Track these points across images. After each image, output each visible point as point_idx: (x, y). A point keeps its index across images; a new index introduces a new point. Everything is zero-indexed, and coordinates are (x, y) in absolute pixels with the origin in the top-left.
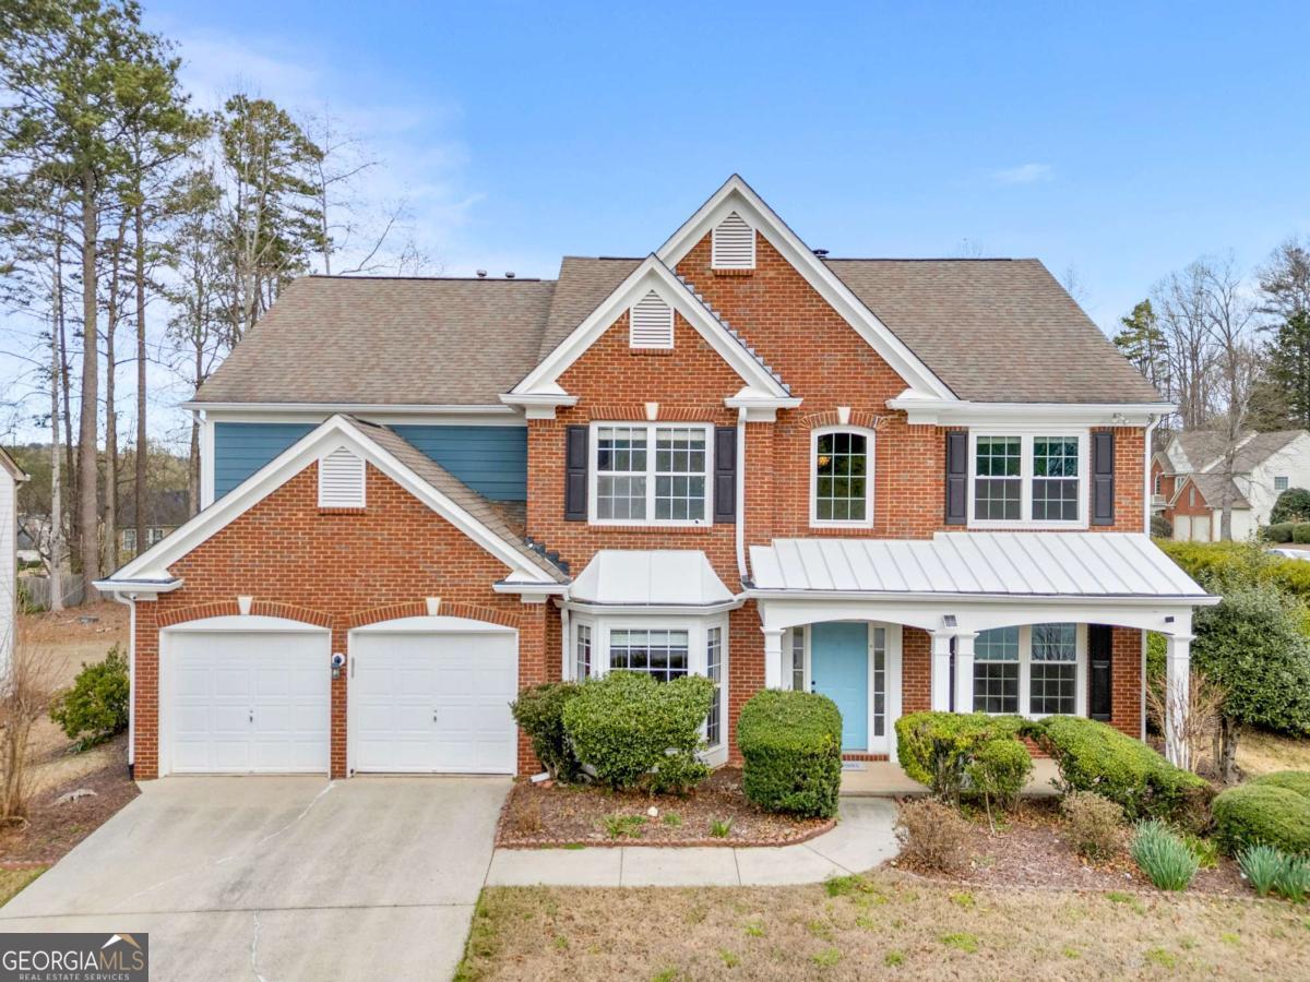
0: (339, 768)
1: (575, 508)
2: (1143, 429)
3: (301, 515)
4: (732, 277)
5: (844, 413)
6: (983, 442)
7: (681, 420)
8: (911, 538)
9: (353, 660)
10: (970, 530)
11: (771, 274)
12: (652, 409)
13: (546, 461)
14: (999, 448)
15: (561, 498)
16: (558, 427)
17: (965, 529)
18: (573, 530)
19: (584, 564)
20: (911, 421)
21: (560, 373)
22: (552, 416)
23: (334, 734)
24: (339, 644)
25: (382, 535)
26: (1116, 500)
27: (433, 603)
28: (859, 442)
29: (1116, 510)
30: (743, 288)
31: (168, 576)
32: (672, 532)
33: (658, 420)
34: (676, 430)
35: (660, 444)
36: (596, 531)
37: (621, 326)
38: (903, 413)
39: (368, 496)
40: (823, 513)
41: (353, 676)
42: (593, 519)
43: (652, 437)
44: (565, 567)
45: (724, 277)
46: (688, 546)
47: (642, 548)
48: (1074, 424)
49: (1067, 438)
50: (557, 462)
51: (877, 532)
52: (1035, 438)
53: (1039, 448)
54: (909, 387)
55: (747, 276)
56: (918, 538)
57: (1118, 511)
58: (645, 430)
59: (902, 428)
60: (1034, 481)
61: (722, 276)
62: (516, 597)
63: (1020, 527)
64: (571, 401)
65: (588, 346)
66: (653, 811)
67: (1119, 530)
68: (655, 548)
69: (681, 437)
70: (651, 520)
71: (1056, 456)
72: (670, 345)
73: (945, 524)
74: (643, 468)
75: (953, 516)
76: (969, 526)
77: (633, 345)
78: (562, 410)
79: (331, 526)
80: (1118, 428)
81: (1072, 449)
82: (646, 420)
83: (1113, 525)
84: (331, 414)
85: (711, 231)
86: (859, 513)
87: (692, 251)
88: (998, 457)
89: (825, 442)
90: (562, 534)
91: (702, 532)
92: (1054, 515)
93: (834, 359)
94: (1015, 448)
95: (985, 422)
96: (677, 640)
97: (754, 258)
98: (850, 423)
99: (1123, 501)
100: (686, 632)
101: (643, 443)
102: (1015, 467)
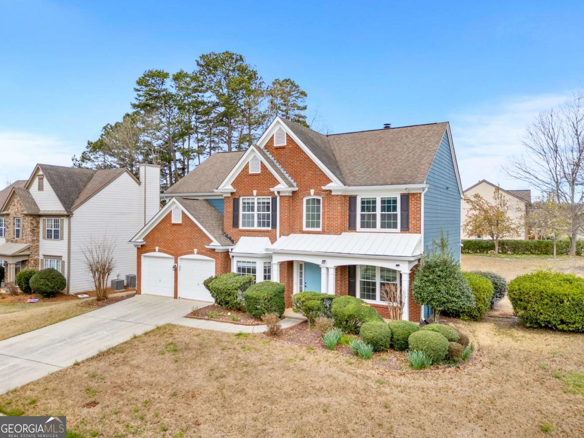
0: (176, 297)
1: (235, 224)
2: (420, 193)
3: (169, 225)
4: (280, 148)
5: (312, 191)
6: (363, 200)
7: (264, 196)
8: (333, 234)
9: (180, 266)
10: (357, 232)
11: (291, 146)
12: (255, 192)
13: (229, 209)
14: (368, 202)
15: (232, 220)
16: (231, 199)
17: (356, 232)
18: (235, 230)
19: (238, 241)
20: (333, 193)
21: (231, 182)
22: (229, 195)
23: (175, 287)
24: (176, 262)
25: (185, 231)
26: (410, 221)
27: (196, 250)
28: (318, 201)
29: (410, 225)
30: (283, 152)
31: (143, 241)
32: (260, 231)
33: (257, 196)
34: (263, 199)
35: (259, 203)
36: (240, 231)
37: (247, 167)
38: (330, 191)
39: (182, 219)
40: (308, 226)
41: (180, 270)
42: (241, 227)
43: (256, 201)
44: (233, 241)
45: (278, 149)
46: (265, 236)
47: (252, 236)
48: (394, 192)
49: (393, 198)
50: (231, 210)
51: (323, 232)
52: (381, 198)
53: (383, 202)
54: (332, 182)
55: (283, 148)
56: (335, 234)
57: (410, 226)
58: (254, 199)
59: (330, 196)
60: (381, 214)
61: (277, 148)
62: (214, 250)
63: (376, 231)
64: (234, 191)
65: (239, 173)
66: (229, 314)
67: (411, 233)
68: (256, 236)
69: (264, 201)
70: (256, 227)
71: (389, 205)
72: (259, 172)
73: (349, 230)
74: (254, 211)
75: (352, 227)
76: (357, 230)
77: (250, 172)
78: (232, 193)
79: (175, 228)
80: (410, 193)
81: (395, 201)
82: (253, 196)
83: (408, 231)
84: (173, 197)
85: (273, 135)
86: (318, 226)
87: (269, 141)
88: (369, 205)
89: (308, 201)
90: (231, 231)
91: (268, 231)
92: (389, 227)
93: (309, 173)
94: (374, 202)
95: (362, 193)
96: (253, 265)
97: (286, 142)
98: (314, 195)
99: (413, 222)
100: (255, 263)
101: (253, 203)
102: (374, 209)
